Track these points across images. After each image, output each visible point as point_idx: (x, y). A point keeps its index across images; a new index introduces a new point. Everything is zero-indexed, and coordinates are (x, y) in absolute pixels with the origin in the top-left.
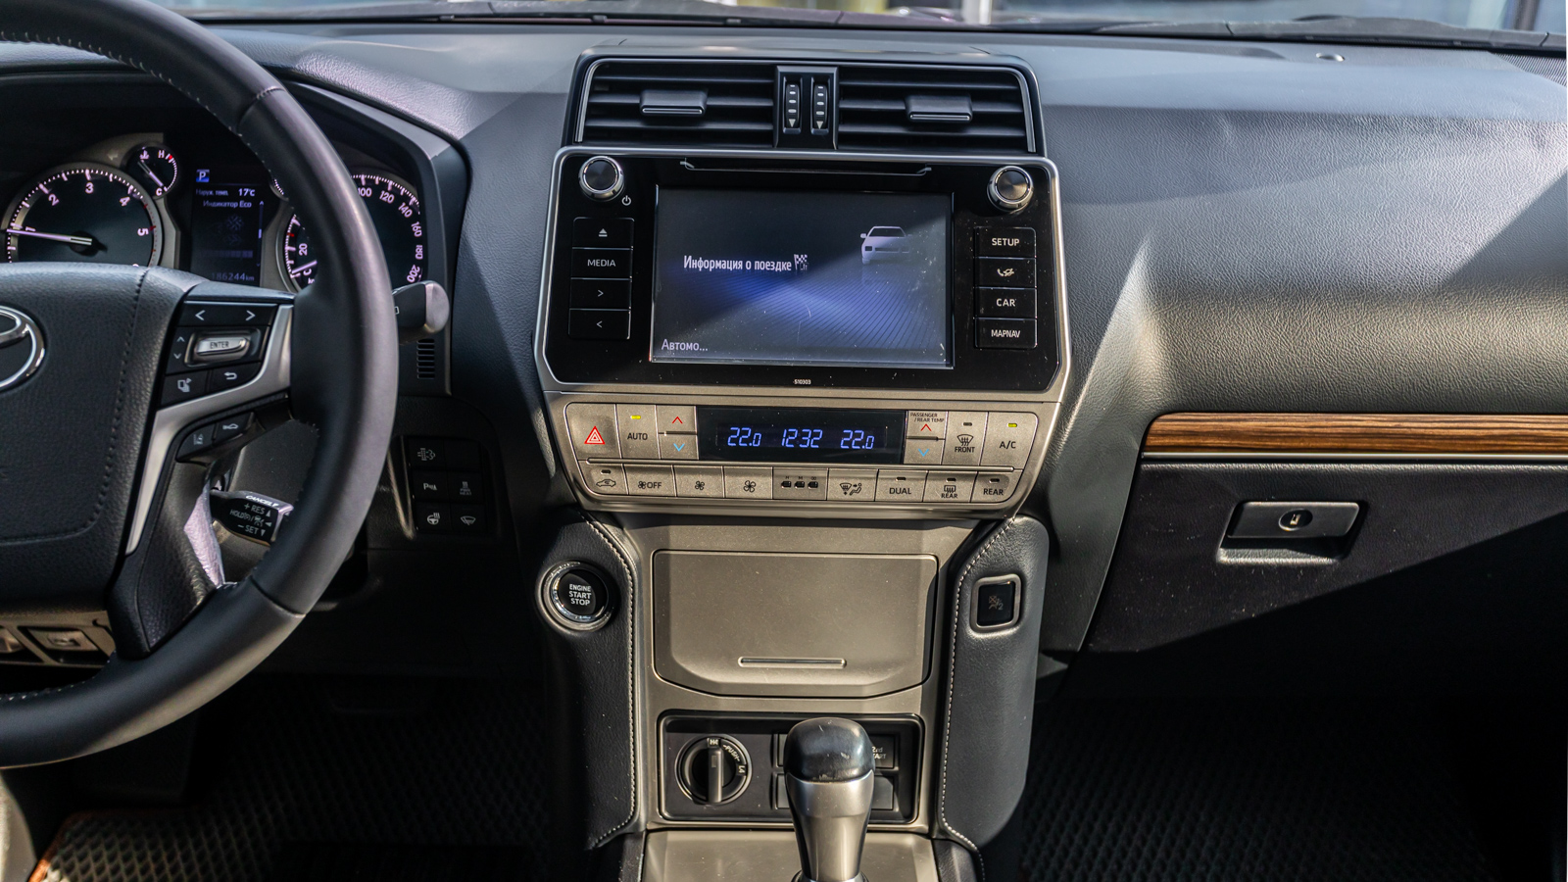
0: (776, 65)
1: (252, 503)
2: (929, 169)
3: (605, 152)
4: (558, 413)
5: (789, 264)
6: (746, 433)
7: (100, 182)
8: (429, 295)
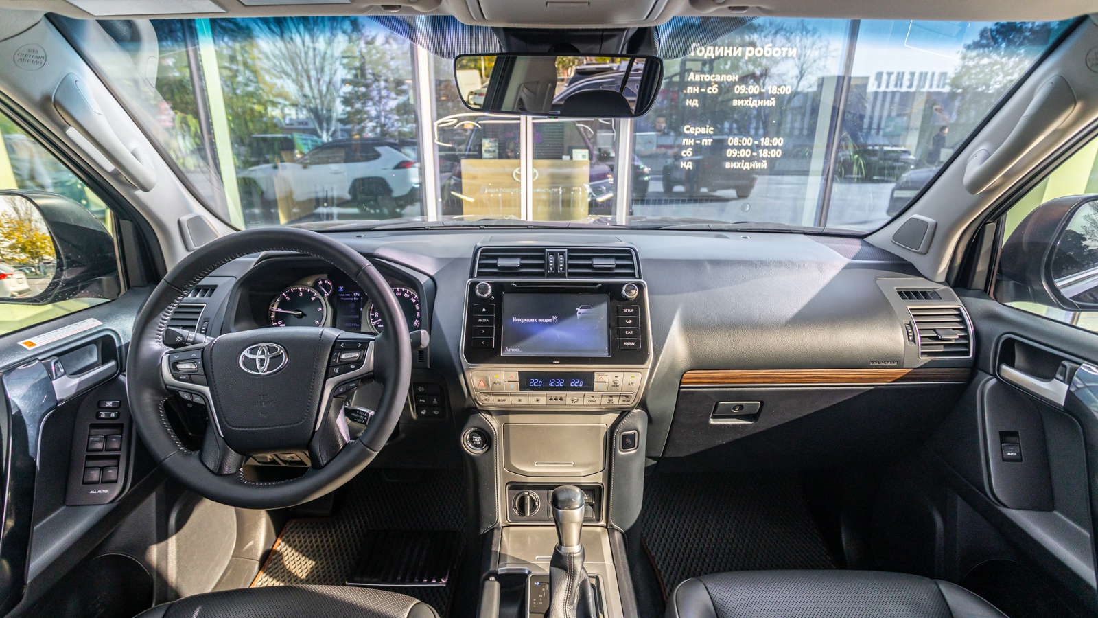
0: (545, 249)
1: (359, 411)
2: (601, 285)
3: (485, 280)
4: (469, 375)
5: (551, 320)
6: (536, 380)
7: (305, 292)
8: (422, 334)
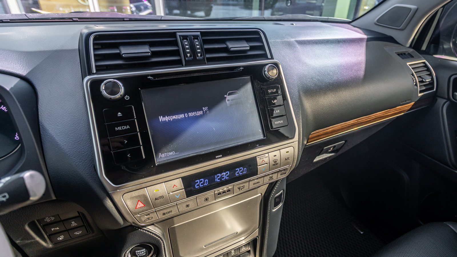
0: (175, 33)
2: (243, 68)
4: (119, 198)
5: (202, 112)
6: (202, 181)
